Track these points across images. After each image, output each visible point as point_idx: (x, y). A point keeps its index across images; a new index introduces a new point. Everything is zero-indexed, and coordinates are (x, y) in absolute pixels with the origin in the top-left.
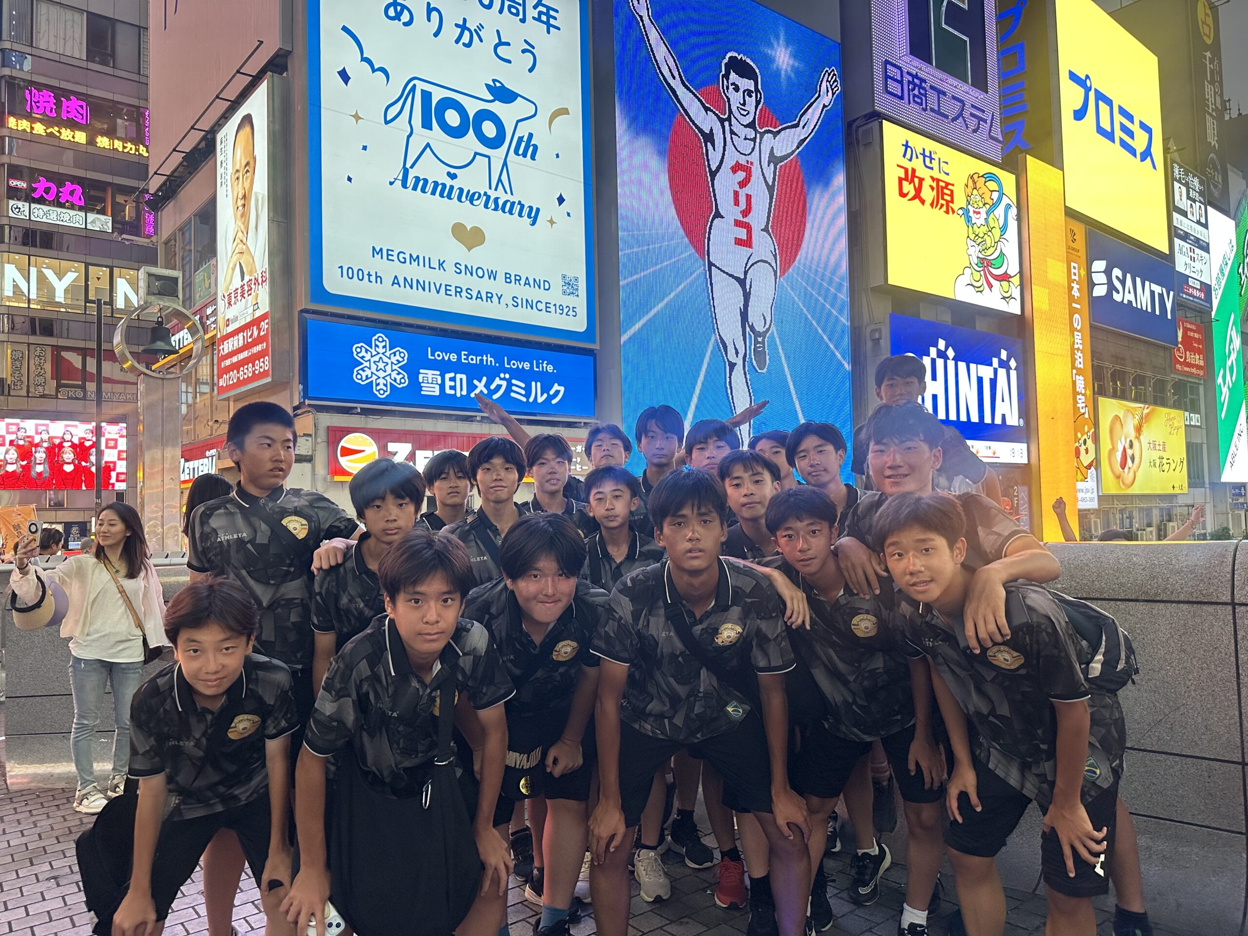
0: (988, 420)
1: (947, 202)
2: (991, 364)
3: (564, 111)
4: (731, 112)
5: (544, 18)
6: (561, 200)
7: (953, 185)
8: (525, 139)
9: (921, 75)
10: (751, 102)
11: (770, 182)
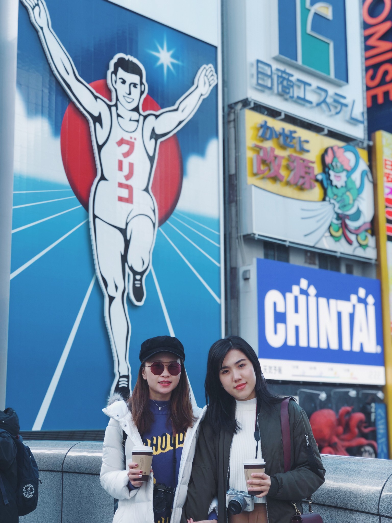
0: (346, 347)
2: (349, 301)
4: (117, 99)
9: (289, 70)
10: (136, 92)
11: (151, 154)
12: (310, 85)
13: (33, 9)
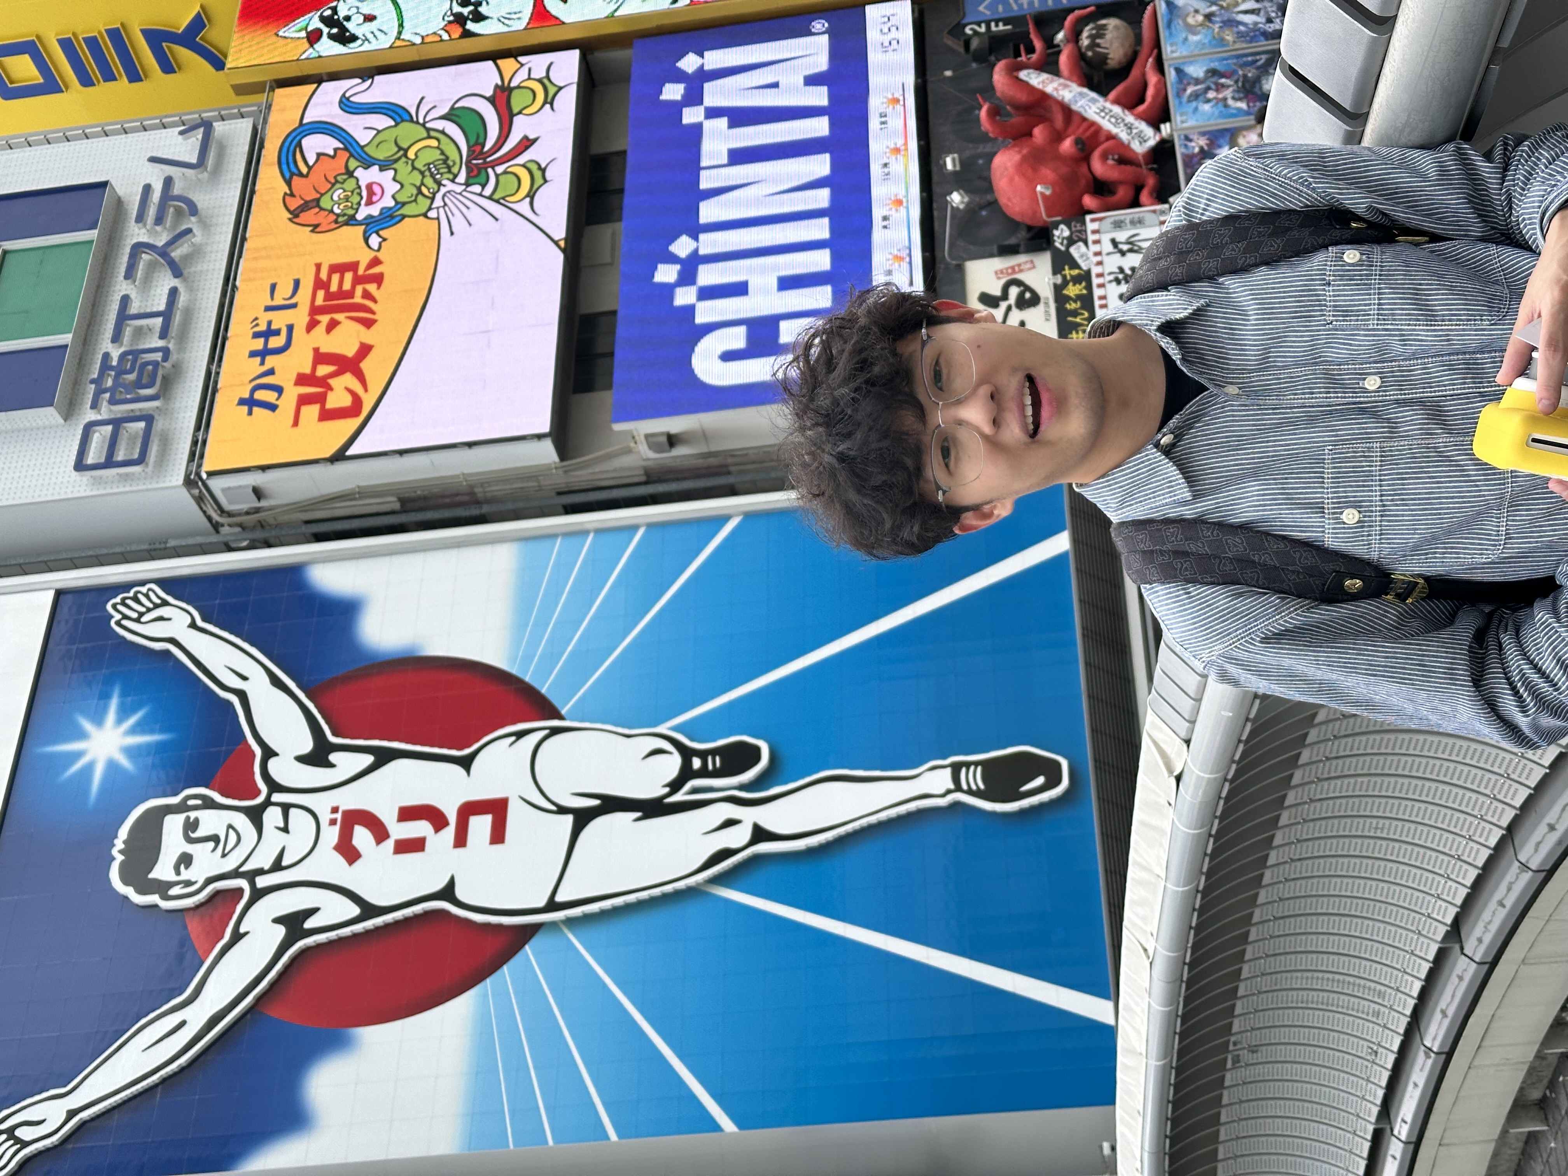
0: (820, 127)
1: (357, 280)
2: (698, 128)
7: (318, 266)
9: (93, 370)
10: (210, 822)
13: (24, 1144)
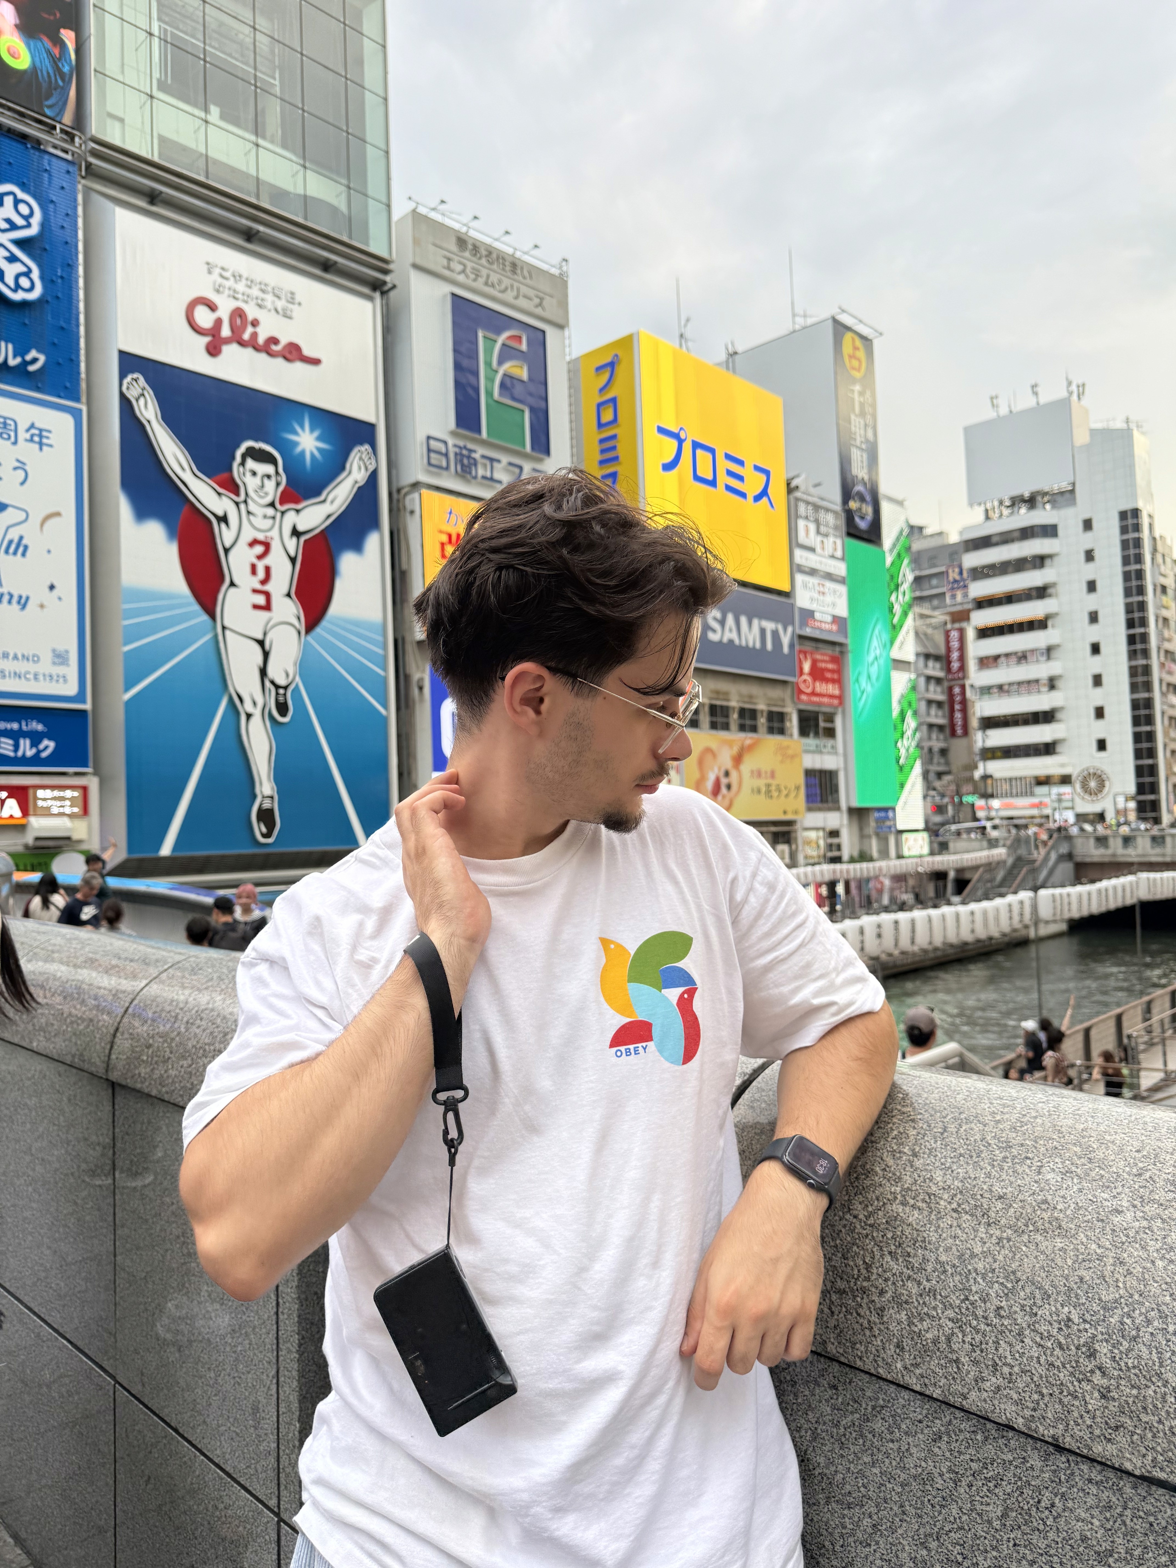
3: (58, 514)
4: (247, 495)
5: (36, 439)
6: (52, 587)
8: (16, 540)
9: (470, 446)
10: (270, 485)
11: (292, 554)
12: (499, 461)
13: (137, 400)
